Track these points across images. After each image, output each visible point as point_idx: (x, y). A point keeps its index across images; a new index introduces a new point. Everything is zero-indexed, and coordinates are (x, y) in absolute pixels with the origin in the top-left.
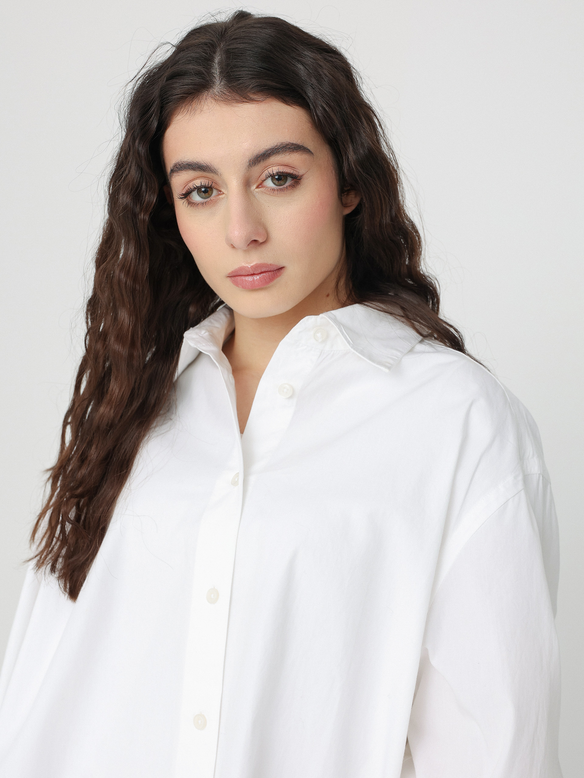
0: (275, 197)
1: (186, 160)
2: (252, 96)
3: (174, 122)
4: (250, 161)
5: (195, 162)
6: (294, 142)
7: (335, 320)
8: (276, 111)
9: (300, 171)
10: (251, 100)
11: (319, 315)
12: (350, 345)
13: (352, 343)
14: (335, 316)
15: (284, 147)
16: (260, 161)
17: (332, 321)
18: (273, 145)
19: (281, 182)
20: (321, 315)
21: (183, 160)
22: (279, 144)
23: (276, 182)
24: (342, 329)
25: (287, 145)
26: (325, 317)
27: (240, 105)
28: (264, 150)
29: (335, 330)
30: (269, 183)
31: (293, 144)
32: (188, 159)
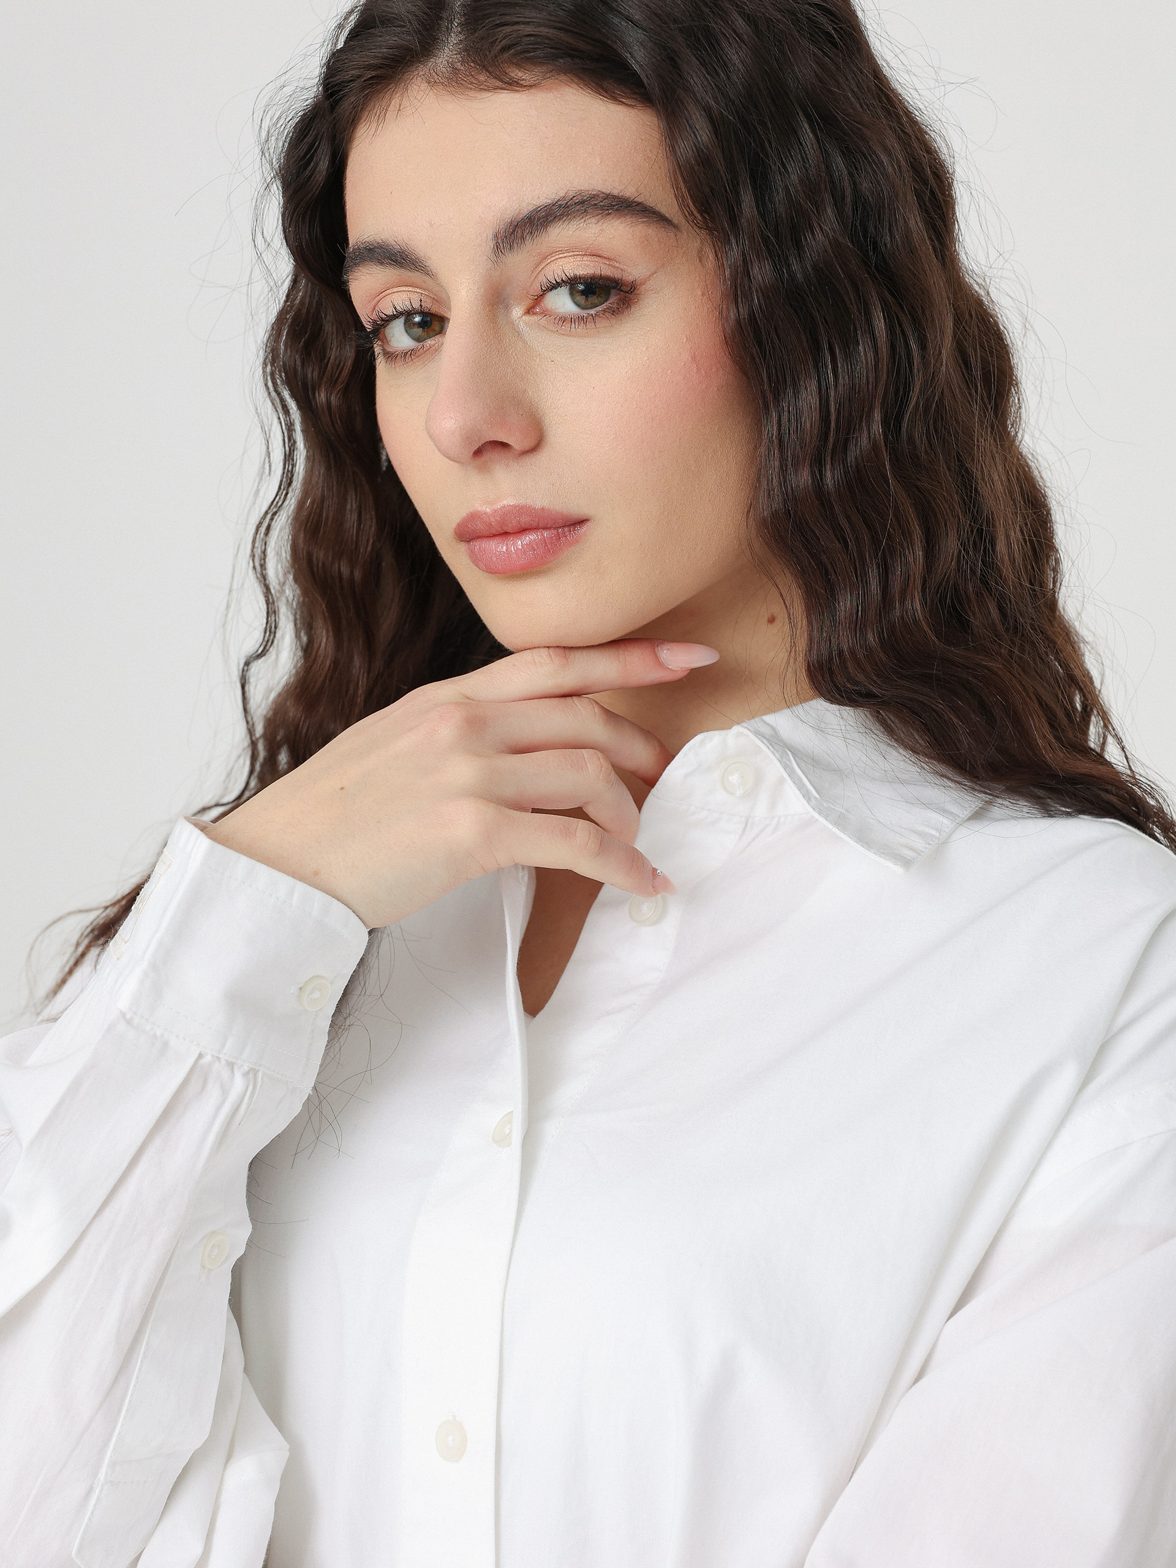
0: (569, 337)
4: (496, 236)
6: (615, 192)
7: (775, 741)
8: (574, 110)
9: (633, 270)
10: (513, 85)
11: (731, 728)
12: (809, 800)
13: (818, 796)
14: (772, 728)
15: (583, 202)
16: (523, 238)
17: (765, 741)
19: (593, 299)
20: (736, 729)
22: (571, 194)
23: (581, 299)
24: (790, 761)
25: (594, 197)
26: (746, 731)
29: (772, 766)
30: (562, 302)
31: (608, 196)
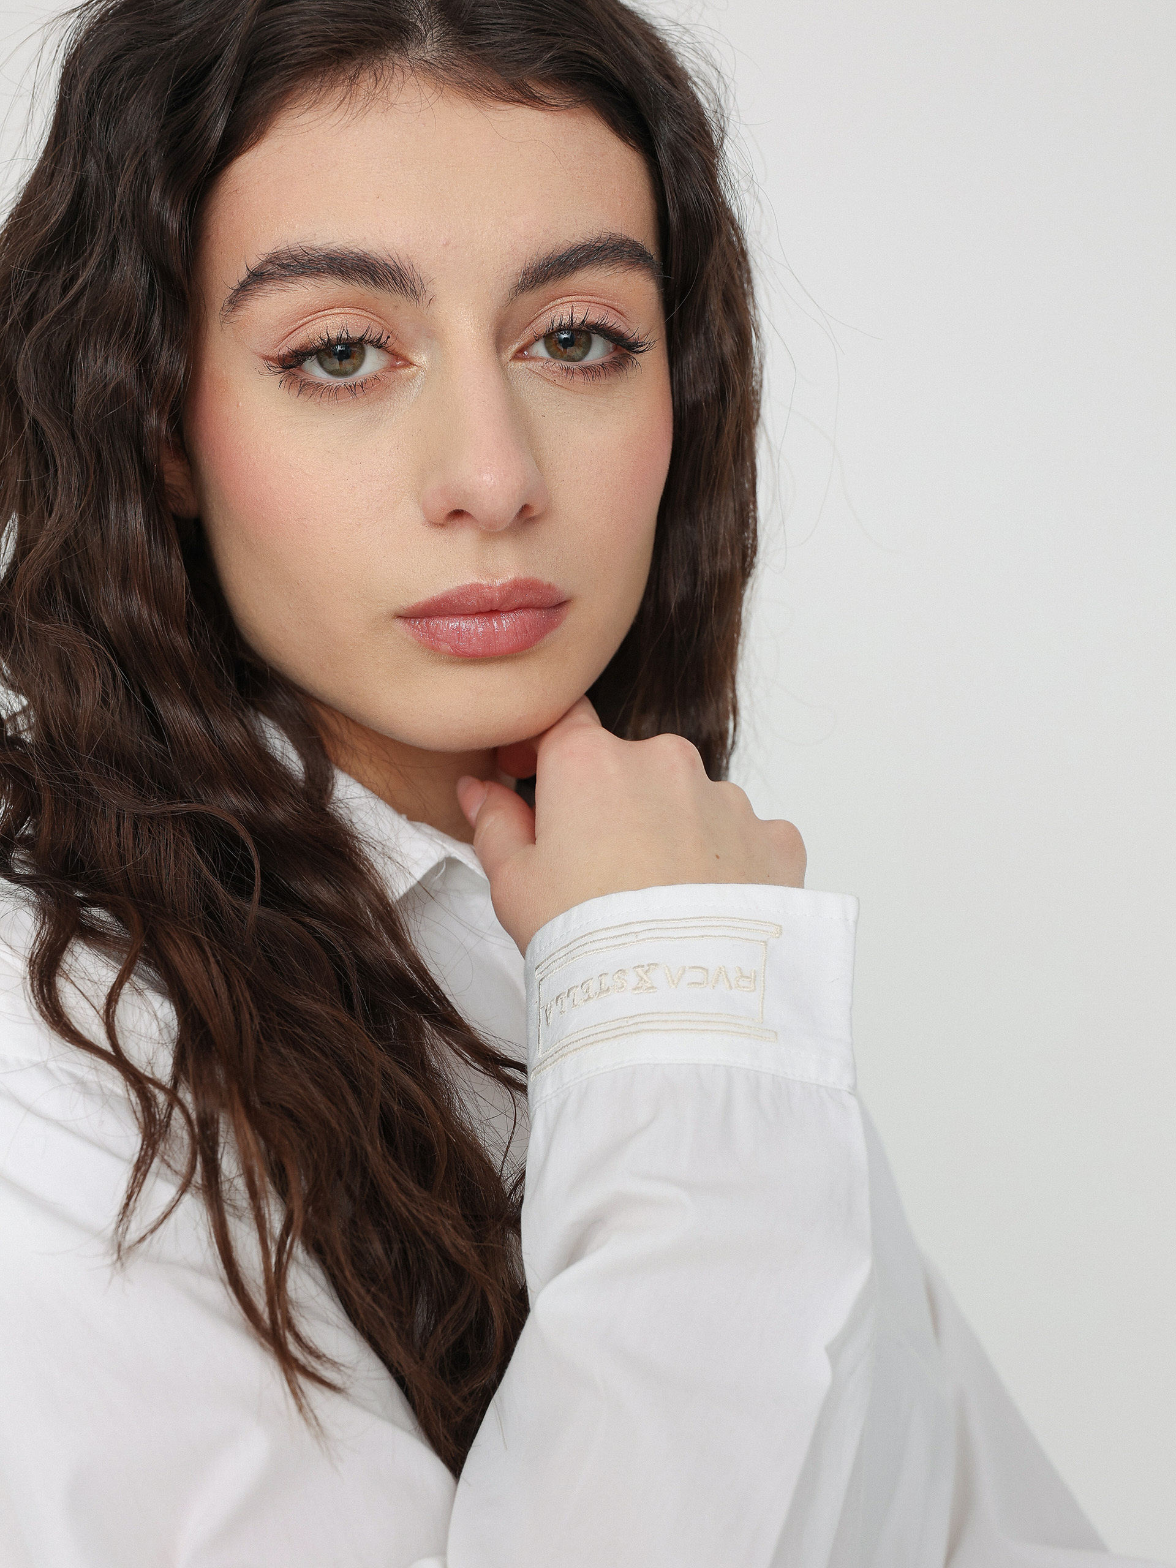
0: (565, 391)
1: (318, 243)
2: (538, 89)
3: (279, 132)
5: (356, 250)
6: (637, 240)
16: (549, 278)
18: (588, 236)
19: (574, 351)
21: (306, 244)
22: (604, 237)
27: (502, 106)
28: (567, 246)
31: (635, 245)
32: (330, 240)
